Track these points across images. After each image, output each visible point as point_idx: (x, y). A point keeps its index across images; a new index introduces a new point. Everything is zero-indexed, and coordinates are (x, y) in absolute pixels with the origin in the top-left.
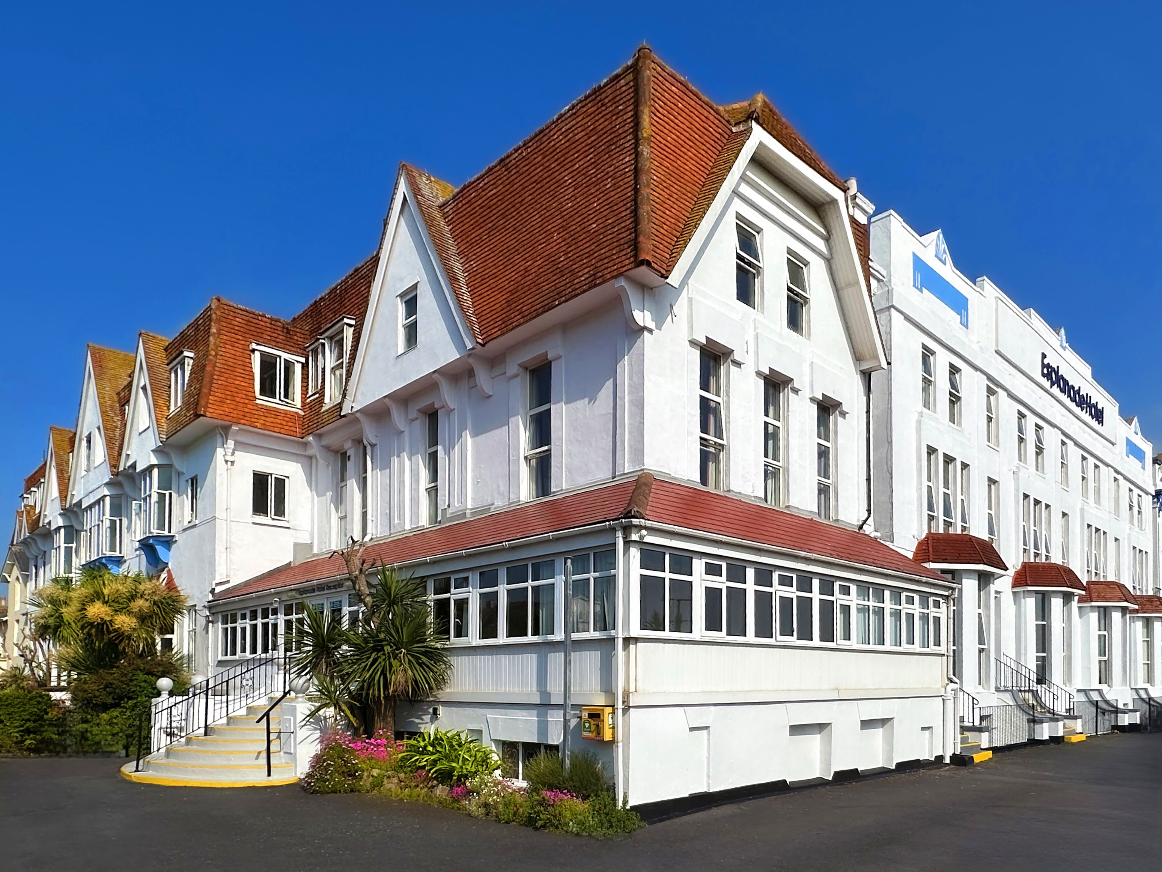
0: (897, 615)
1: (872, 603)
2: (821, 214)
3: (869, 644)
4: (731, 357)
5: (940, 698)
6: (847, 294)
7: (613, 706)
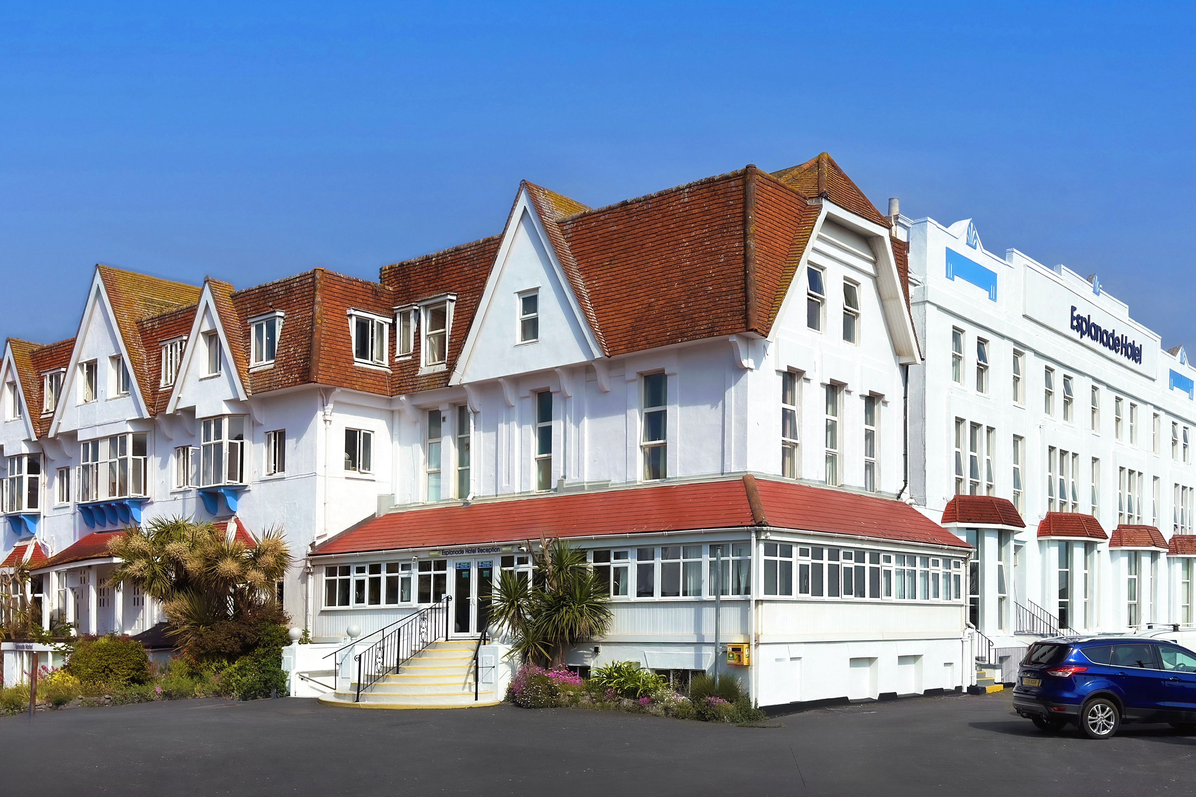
0: (926, 575)
1: (907, 567)
2: (870, 244)
3: (904, 598)
4: (804, 376)
5: (960, 640)
6: (890, 304)
7: (748, 643)
